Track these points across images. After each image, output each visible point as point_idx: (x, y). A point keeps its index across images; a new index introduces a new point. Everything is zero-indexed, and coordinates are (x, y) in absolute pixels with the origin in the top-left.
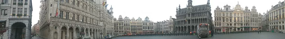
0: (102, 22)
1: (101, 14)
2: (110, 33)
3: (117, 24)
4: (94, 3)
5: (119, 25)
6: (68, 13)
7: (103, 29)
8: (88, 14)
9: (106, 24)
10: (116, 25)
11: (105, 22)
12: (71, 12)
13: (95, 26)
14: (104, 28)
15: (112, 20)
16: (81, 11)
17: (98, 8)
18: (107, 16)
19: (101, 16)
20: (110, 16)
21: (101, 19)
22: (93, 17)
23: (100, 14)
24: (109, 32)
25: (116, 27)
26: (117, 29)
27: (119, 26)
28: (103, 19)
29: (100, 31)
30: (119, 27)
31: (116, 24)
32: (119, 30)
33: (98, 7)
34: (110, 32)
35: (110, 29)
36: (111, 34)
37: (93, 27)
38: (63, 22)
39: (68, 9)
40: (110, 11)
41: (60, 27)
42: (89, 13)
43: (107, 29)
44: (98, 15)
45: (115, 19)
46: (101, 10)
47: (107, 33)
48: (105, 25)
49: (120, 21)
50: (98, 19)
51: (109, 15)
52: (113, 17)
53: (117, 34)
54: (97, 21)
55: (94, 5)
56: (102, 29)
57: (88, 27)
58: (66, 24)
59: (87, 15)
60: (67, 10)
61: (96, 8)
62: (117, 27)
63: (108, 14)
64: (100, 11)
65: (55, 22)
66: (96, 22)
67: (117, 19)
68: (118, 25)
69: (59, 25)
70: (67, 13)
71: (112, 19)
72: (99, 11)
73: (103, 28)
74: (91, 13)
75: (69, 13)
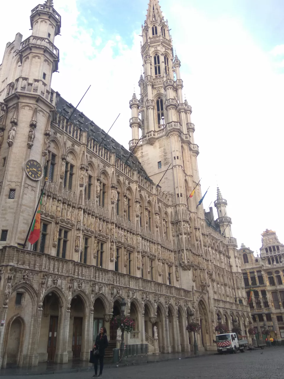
0: (190, 273)
1: (184, 236)
2: (230, 327)
3: (261, 278)
4: (154, 191)
5: (272, 283)
6: (64, 231)
7: (196, 304)
8: (135, 237)
9: (208, 281)
10: (254, 283)
11: (202, 270)
12: (79, 230)
13: (164, 291)
14: (201, 303)
15: (232, 260)
16: (110, 226)
17: (170, 210)
18: (209, 241)
19: (184, 245)
20: (222, 239)
21: (186, 256)
22: (154, 249)
23: (178, 234)
24: (223, 322)
25: (256, 293)
26: (266, 304)
27: (269, 287)
28: (192, 259)
29: (184, 315)
30: (274, 293)
31: (253, 279)
32: (274, 310)
33: (167, 206)
34: (230, 322)
35: (228, 306)
36: (236, 330)
37: (156, 294)
38: (51, 271)
39: (69, 215)
40: (216, 217)
41: (38, 295)
42: (139, 231)
43: (212, 307)
44: (171, 238)
45: (246, 254)
46: (180, 218)
47: (215, 324)
48: (203, 287)
49: (270, 260)
50: (172, 257)
51: (216, 235)
52: (232, 242)
53: (266, 333)
54: (170, 266)
55: (155, 199)
56: (190, 305)
57: (138, 296)
58: (59, 281)
59: (130, 242)
60: (63, 220)
61: (163, 209)
62: (264, 293)
63: (210, 231)
64: (176, 223)
65: (21, 269)
66: (164, 271)
67: (257, 253)
68: (267, 282)
69: (36, 286)
70: (60, 230)
71: (231, 253)
72: (172, 223)
73: (196, 298)
74: (146, 232)
75: (69, 234)
